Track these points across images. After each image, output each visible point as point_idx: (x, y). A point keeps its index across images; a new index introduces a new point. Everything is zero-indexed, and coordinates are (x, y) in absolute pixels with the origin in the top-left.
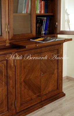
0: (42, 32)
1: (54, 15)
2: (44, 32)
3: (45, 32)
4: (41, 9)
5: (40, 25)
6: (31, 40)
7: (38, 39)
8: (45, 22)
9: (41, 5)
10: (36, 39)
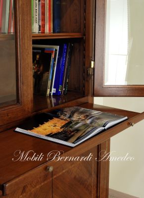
0: (49, 90)
1: (82, 38)
2: (54, 90)
3: (57, 91)
4: (43, 20)
5: (41, 68)
6: (18, 129)
7: (42, 123)
8: (55, 60)
9: (43, 6)
10: (37, 126)
